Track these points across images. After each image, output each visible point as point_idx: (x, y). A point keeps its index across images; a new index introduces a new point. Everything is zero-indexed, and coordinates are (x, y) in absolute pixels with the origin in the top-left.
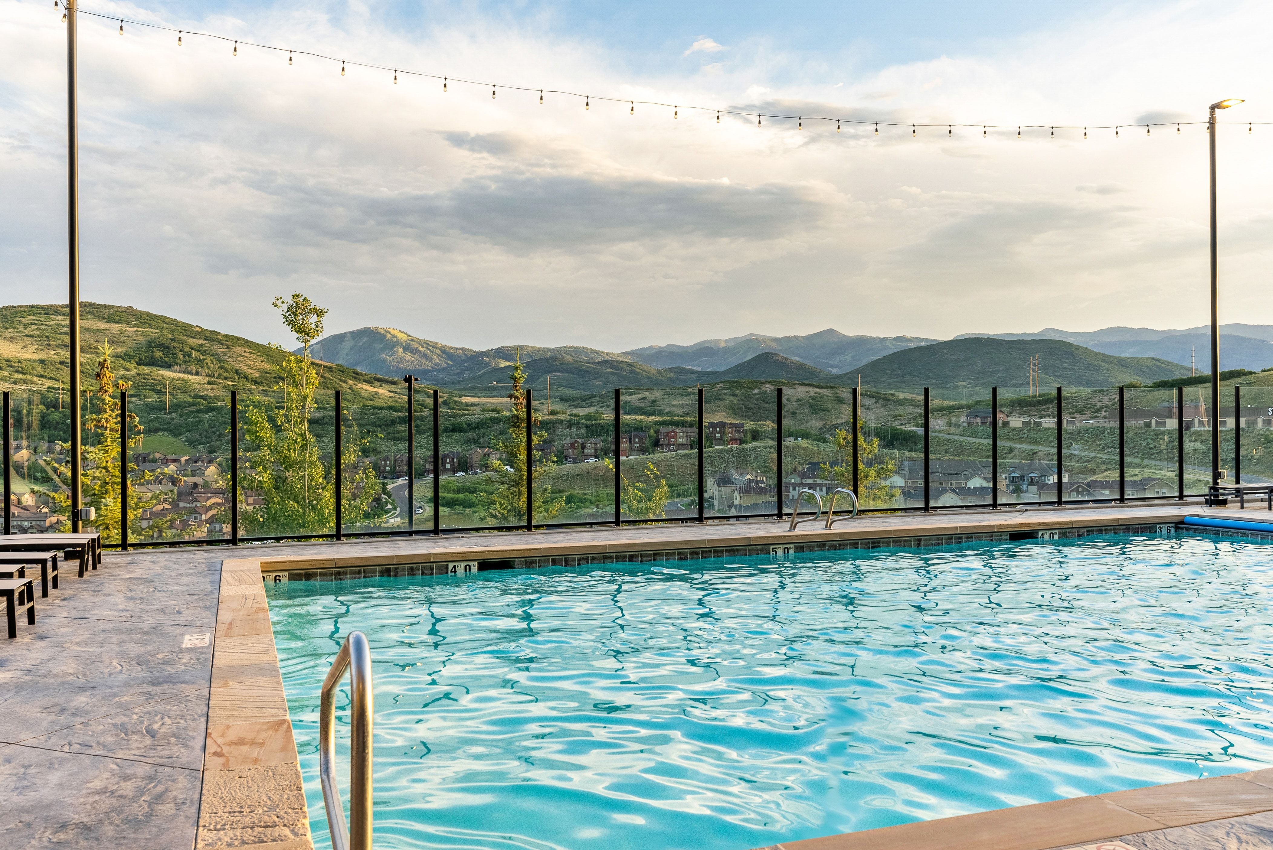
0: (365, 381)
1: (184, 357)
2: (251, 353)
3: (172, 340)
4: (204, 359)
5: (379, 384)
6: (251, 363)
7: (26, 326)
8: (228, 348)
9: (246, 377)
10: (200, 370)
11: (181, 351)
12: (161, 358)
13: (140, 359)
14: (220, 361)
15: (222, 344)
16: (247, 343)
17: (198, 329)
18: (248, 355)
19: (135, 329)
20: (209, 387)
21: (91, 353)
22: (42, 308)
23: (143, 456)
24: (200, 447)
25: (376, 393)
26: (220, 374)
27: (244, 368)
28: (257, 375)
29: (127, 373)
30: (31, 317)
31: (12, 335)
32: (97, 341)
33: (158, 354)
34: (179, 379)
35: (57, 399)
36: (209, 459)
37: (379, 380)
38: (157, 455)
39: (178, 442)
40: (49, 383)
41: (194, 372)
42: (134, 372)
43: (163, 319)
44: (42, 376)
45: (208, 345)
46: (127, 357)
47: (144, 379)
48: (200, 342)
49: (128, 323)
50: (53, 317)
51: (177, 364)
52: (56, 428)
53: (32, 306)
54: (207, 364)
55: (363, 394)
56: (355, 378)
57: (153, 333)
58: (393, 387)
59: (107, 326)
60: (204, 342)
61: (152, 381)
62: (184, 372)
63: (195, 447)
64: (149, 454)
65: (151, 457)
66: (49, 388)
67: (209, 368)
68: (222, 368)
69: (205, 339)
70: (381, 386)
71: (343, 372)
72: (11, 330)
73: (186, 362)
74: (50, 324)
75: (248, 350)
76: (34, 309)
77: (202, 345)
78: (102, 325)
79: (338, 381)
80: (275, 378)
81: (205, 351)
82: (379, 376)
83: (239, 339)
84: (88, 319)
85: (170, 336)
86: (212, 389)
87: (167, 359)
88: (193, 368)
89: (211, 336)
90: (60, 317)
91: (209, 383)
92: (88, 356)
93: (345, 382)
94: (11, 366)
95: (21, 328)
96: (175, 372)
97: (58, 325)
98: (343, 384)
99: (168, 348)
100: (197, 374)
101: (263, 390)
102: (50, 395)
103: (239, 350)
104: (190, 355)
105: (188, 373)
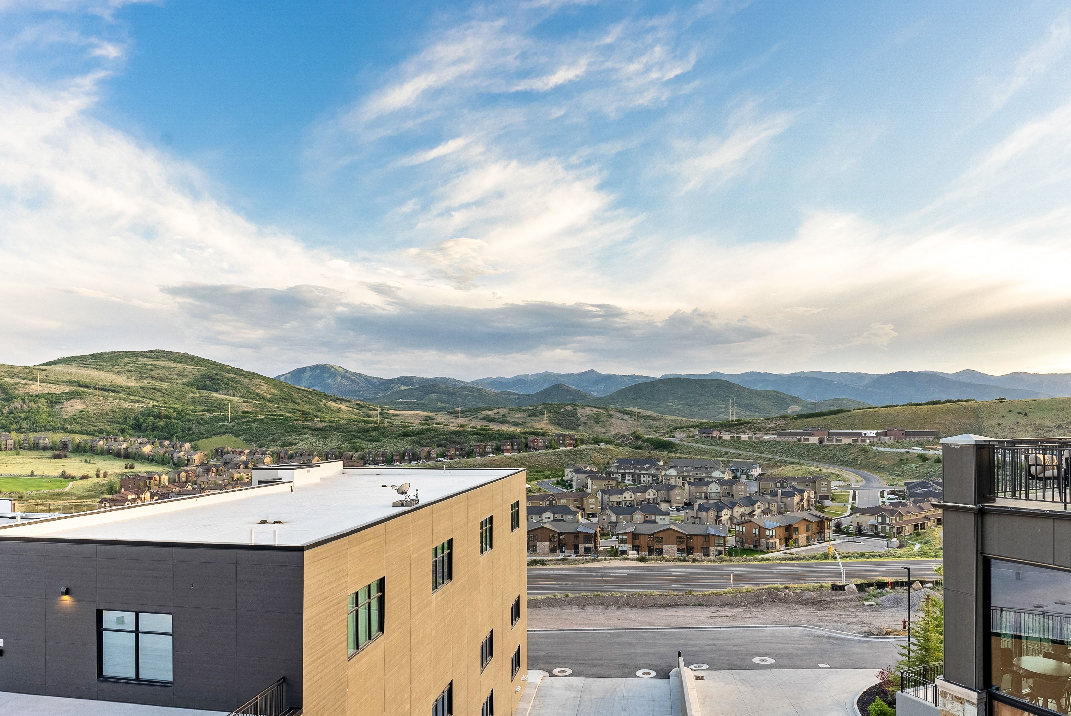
0: (331, 400)
1: (224, 385)
2: (264, 383)
3: (216, 374)
4: (237, 387)
5: (339, 402)
6: (266, 389)
7: (126, 364)
8: (250, 380)
9: (263, 398)
10: (235, 393)
11: (222, 381)
12: (211, 385)
13: (198, 386)
14: (247, 388)
15: (246, 377)
16: (259, 377)
17: (229, 367)
18: (263, 384)
19: (192, 367)
20: (245, 404)
21: (168, 382)
22: (133, 353)
23: (221, 449)
24: (253, 444)
25: (340, 408)
26: (248, 396)
27: (261, 392)
28: (269, 396)
29: (194, 395)
30: (127, 359)
31: (118, 370)
32: (170, 374)
33: (208, 383)
34: (226, 399)
35: (160, 413)
36: (261, 451)
37: (339, 399)
38: (230, 449)
39: (239, 440)
40: (152, 403)
41: (232, 394)
42: (198, 395)
43: (207, 361)
44: (144, 397)
45: (238, 378)
46: (190, 384)
47: (206, 399)
48: (233, 376)
49: (187, 363)
50: (140, 359)
51: (220, 389)
52: (162, 431)
53: (126, 352)
54: (239, 389)
55: (332, 408)
56: (326, 398)
57: (204, 370)
58: (348, 404)
59: (174, 365)
60: (235, 376)
61: (211, 401)
62: (226, 394)
63: (250, 444)
64: (224, 448)
65: (226, 450)
66: (153, 405)
67: (240, 392)
68: (248, 392)
69: (235, 374)
70: (341, 403)
71: (318, 394)
72: (117, 367)
73: (226, 388)
74: (139, 363)
75: (262, 381)
76: (128, 354)
77: (234, 378)
78: (172, 365)
79: (317, 400)
80: (280, 398)
81: (236, 382)
82: (338, 397)
83: (254, 374)
84: (162, 361)
85: (214, 372)
86: (247, 406)
87: (214, 386)
88: (231, 392)
89: (238, 372)
90: (145, 359)
91: (244, 402)
92: (166, 384)
93: (321, 401)
94: (124, 391)
95: (123, 366)
96: (220, 394)
97: (145, 364)
98: (320, 402)
99: (214, 379)
100: (234, 395)
101: (277, 407)
102: (156, 410)
103: (257, 381)
104: (228, 384)
105: (228, 395)
